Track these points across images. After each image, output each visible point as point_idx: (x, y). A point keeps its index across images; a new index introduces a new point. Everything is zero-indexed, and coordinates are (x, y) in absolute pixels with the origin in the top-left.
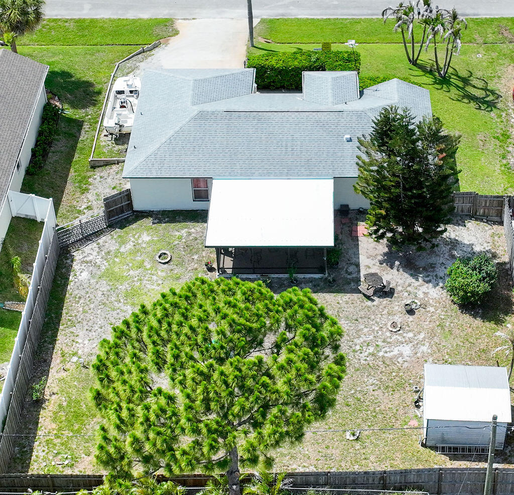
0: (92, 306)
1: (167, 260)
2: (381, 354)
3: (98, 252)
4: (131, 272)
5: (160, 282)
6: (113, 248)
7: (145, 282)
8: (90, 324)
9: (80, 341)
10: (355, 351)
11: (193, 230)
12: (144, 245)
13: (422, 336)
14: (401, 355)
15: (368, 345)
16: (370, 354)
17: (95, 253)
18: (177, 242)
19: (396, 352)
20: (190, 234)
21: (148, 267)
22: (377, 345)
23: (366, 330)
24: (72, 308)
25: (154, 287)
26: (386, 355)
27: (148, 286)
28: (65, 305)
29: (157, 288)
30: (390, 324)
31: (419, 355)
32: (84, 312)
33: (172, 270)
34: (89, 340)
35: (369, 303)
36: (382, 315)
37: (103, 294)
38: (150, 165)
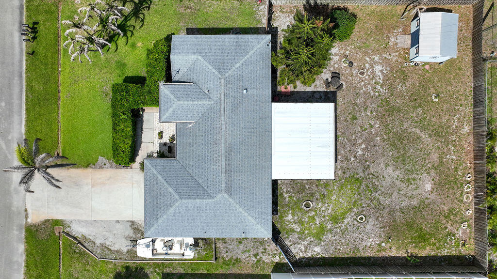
0: (343, 241)
1: (306, 202)
2: (381, 82)
3: (299, 244)
4: (317, 223)
5: (326, 205)
6: (296, 236)
7: (326, 214)
8: (358, 240)
9: (369, 244)
10: (379, 95)
11: (285, 190)
12: (296, 218)
13: (367, 59)
14: (381, 71)
15: (375, 88)
16: (381, 87)
17: (299, 246)
18: (294, 199)
19: (380, 74)
20: (288, 192)
21: (314, 213)
22: (375, 83)
23: (364, 89)
24: (344, 251)
25: (330, 208)
26: (382, 79)
27: (329, 211)
28: (341, 256)
29: (331, 207)
30: (361, 76)
31: (381, 62)
32: (348, 244)
33: (317, 199)
34: (369, 239)
35: (344, 87)
36: (353, 80)
37: (334, 236)
38: (263, 221)
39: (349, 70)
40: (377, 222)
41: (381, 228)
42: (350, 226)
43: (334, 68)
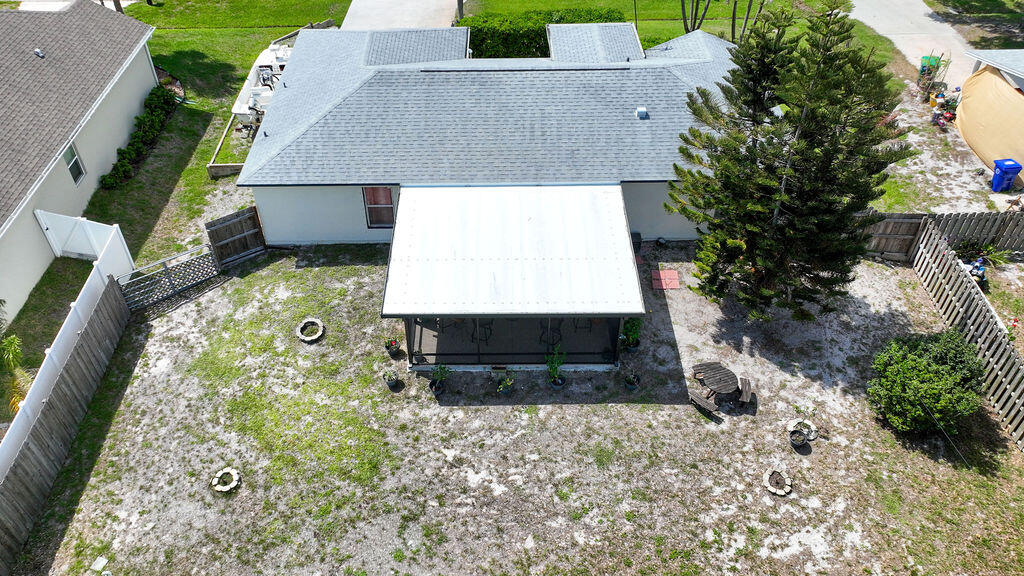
0: (163, 431)
1: (315, 337)
2: (764, 553)
3: (195, 321)
4: (249, 360)
5: (300, 380)
6: (222, 313)
7: (271, 380)
8: (150, 474)
9: (122, 514)
10: (705, 545)
11: (366, 280)
12: (278, 308)
13: (840, 505)
14: (808, 555)
15: (731, 531)
16: (739, 552)
17: (189, 323)
18: (337, 302)
19: (794, 549)
20: (360, 286)
21: (281, 349)
22: (751, 531)
23: (718, 491)
24: (126, 436)
25: (285, 391)
26: (775, 556)
27: (276, 389)
28: (113, 428)
29: (292, 392)
30: (766, 477)
31: (847, 554)
32: (147, 445)
33: (324, 355)
34: (141, 514)
35: (712, 427)
36: (743, 454)
37: (189, 406)
38: (288, 163)
39: (777, 441)
40: (195, 537)
41: (169, 555)
42: (210, 450)
43: (771, 399)
